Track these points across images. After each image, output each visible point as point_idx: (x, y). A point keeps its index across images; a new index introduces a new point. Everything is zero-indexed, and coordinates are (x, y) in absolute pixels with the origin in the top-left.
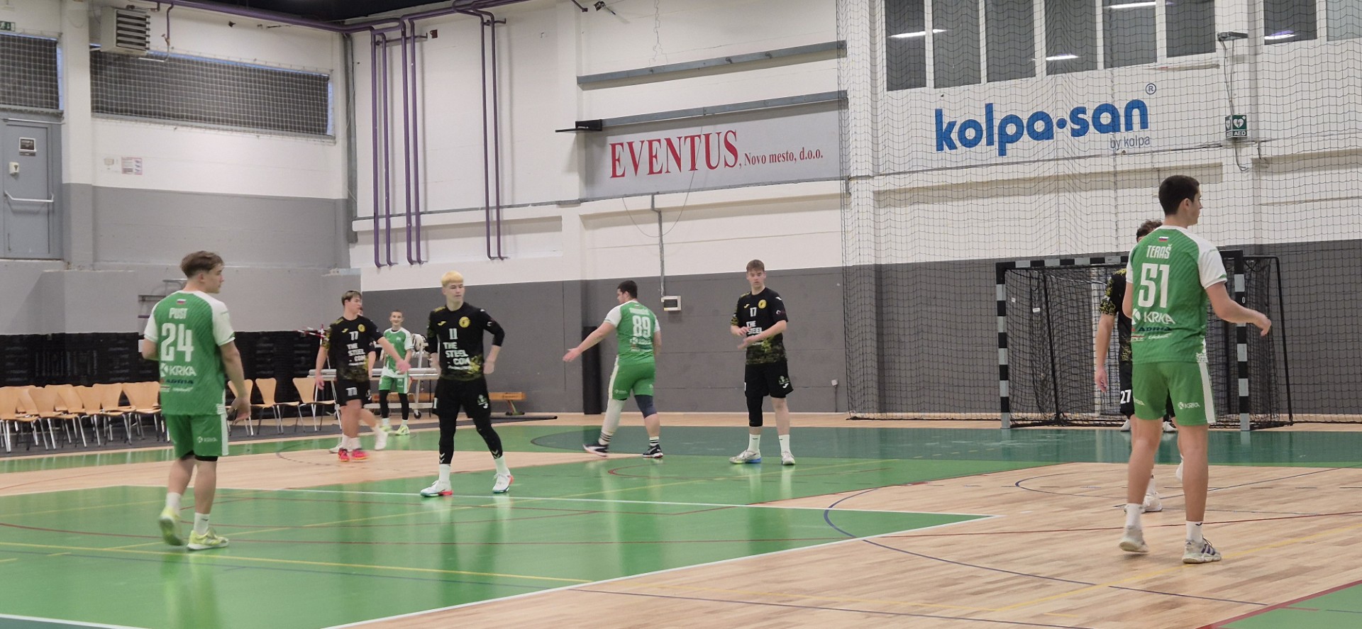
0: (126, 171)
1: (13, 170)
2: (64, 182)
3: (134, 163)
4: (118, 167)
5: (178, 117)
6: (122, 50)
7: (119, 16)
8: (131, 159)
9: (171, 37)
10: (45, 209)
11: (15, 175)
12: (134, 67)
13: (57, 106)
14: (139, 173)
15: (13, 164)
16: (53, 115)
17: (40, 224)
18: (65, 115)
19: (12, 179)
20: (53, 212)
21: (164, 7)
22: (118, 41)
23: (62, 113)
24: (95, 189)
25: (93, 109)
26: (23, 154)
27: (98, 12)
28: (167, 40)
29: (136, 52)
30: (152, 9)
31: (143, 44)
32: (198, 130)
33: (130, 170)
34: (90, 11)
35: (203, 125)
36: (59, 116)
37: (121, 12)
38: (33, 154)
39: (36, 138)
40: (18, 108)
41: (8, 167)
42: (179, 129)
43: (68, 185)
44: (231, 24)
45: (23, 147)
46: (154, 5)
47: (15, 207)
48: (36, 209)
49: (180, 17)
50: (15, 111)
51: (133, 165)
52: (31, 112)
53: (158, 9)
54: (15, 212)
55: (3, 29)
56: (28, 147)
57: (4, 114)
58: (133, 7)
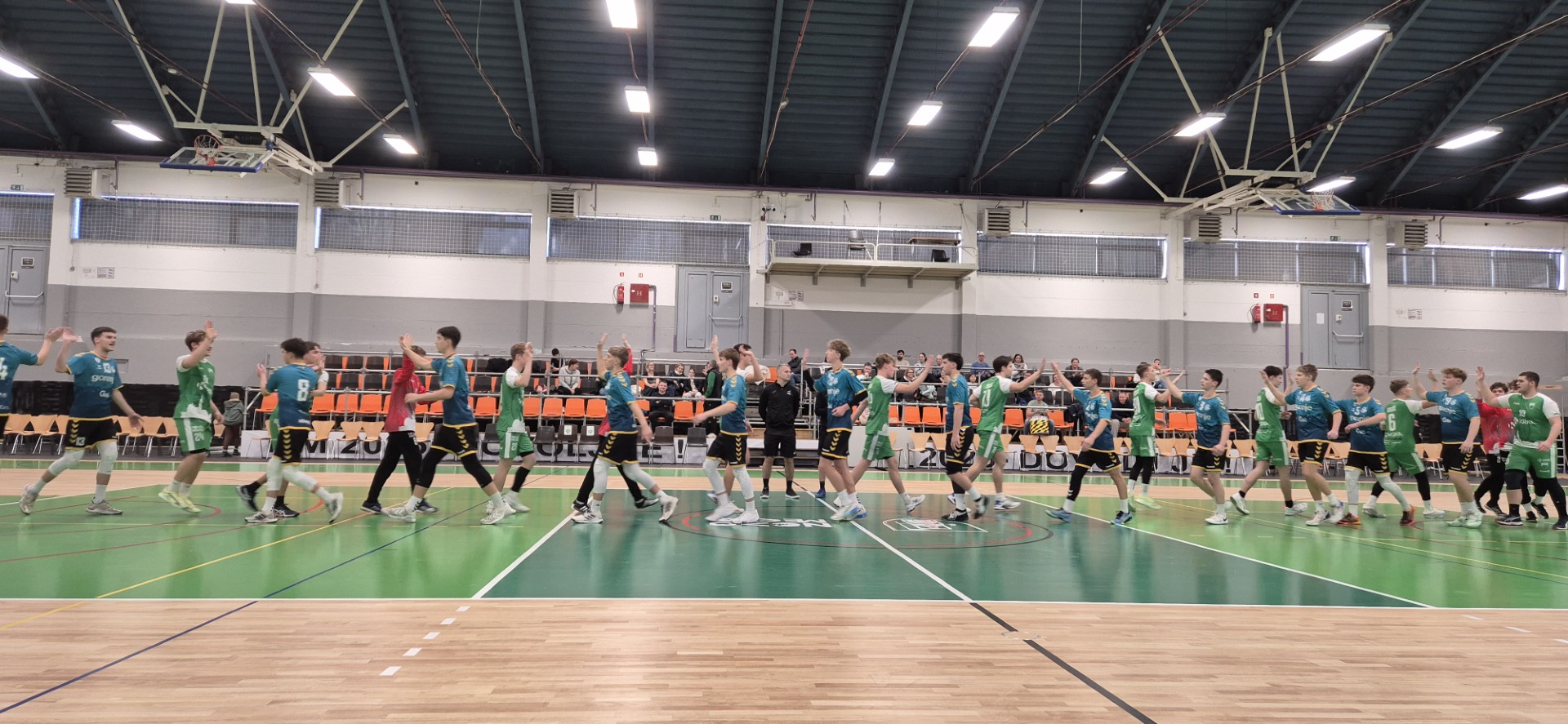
0: (1410, 317)
1: (1338, 319)
2: (1370, 324)
3: (1416, 312)
4: (1406, 315)
5: (1447, 283)
6: (1408, 246)
7: (1406, 226)
8: (1414, 310)
9: (1442, 236)
10: (1358, 341)
11: (1339, 322)
12: (1417, 255)
13: (1364, 282)
14: (1419, 318)
15: (1338, 316)
16: (1361, 286)
17: (1354, 348)
18: (1371, 286)
19: (1337, 324)
20: (1363, 342)
21: (1438, 218)
22: (1406, 241)
23: (1369, 286)
24: (1390, 329)
25: (1389, 282)
26: (1344, 310)
27: (1393, 225)
28: (1440, 238)
29: (1417, 246)
30: (1430, 221)
31: (1423, 241)
32: (1462, 291)
33: (1414, 317)
34: (1387, 225)
35: (1465, 288)
36: (1367, 287)
37: (1408, 224)
38: (1351, 310)
39: (1353, 301)
40: (1342, 284)
41: (1335, 318)
42: (1448, 290)
43: (1373, 327)
44: (1486, 224)
45: (1344, 306)
46: (1431, 218)
47: (1339, 340)
48: (1352, 340)
49: (1448, 223)
50: (1339, 286)
51: (1417, 314)
52: (1349, 286)
53: (1434, 219)
54: (1339, 343)
55: (1332, 240)
56: (1347, 305)
57: (1333, 288)
58: (1416, 220)
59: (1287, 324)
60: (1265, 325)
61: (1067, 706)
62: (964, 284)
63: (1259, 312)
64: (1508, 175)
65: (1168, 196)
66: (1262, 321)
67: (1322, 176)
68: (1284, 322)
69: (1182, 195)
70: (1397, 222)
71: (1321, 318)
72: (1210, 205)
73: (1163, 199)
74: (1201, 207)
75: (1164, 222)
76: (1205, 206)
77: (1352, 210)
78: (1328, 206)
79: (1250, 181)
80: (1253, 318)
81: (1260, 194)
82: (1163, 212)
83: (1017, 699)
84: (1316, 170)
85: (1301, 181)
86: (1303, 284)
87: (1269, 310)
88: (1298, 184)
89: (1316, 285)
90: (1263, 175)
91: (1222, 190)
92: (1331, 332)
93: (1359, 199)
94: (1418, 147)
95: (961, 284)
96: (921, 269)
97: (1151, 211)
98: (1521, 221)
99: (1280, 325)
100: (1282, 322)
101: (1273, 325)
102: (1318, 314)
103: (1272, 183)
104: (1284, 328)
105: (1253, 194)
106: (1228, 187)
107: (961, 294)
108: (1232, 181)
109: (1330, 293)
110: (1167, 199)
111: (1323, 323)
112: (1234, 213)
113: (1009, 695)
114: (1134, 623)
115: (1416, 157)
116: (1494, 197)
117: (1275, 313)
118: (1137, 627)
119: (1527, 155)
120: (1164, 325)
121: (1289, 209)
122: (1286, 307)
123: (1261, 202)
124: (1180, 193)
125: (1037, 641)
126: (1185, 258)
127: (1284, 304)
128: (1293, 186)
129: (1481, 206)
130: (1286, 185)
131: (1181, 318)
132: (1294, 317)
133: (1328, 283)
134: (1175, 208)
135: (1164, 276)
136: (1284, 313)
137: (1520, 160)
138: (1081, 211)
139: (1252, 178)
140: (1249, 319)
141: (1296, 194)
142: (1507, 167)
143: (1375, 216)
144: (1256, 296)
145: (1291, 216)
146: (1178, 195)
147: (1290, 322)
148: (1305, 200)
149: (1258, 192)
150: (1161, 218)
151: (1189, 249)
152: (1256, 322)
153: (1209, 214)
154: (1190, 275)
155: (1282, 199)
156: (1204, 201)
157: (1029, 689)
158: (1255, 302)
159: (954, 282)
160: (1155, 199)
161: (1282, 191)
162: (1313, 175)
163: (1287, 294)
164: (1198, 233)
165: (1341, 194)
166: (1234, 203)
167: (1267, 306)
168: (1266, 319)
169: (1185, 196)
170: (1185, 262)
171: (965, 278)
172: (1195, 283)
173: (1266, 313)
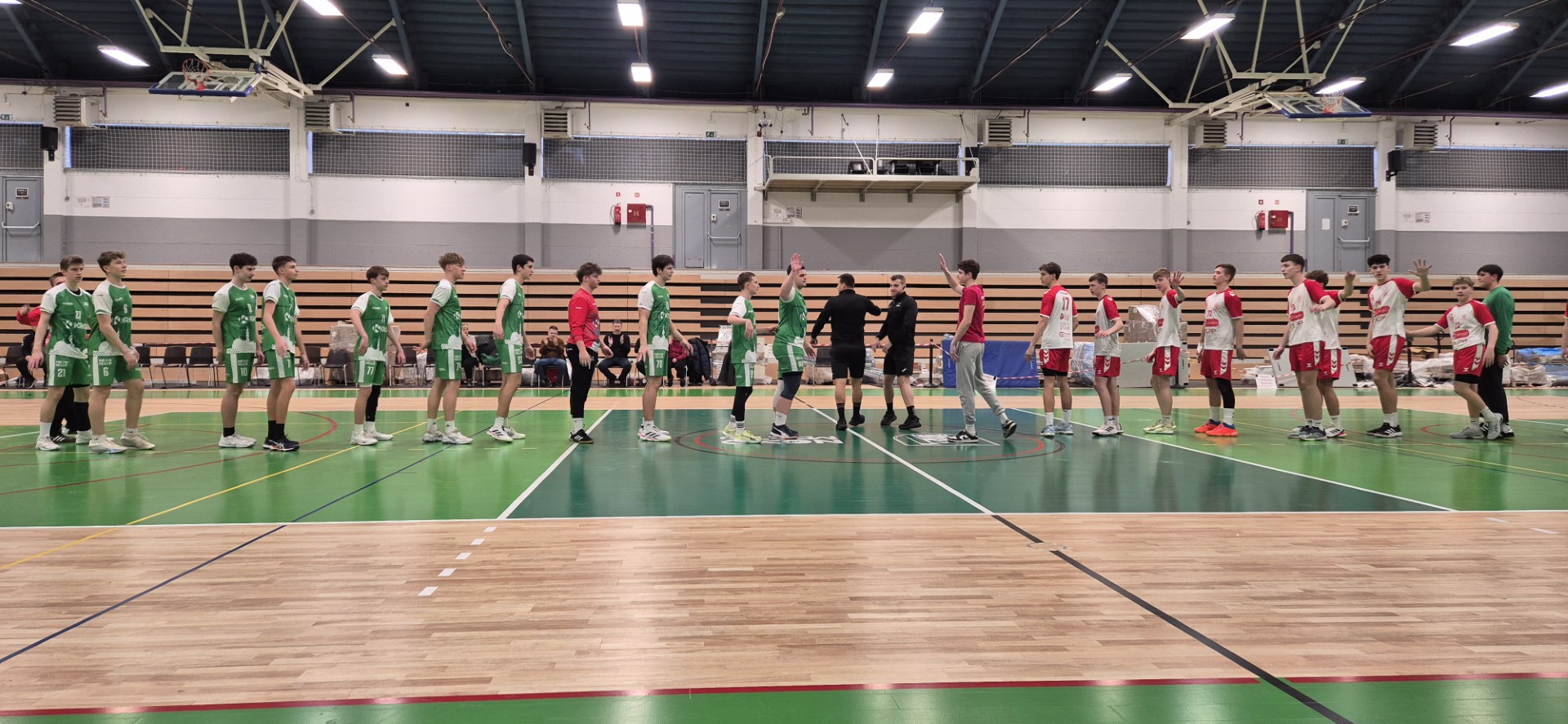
0: (1418, 221)
1: (1344, 224)
2: (1376, 229)
3: (1423, 215)
4: (1412, 218)
5: (1456, 185)
6: (1418, 147)
7: (1416, 127)
8: (1422, 213)
9: (1452, 136)
10: (1364, 246)
11: (1345, 227)
12: (1426, 157)
13: (1373, 185)
14: (1427, 221)
15: (1344, 221)
16: (1370, 190)
18: (1378, 190)
19: (1343, 229)
20: (1369, 247)
21: (1448, 118)
22: (1415, 143)
23: (1376, 189)
24: (1397, 233)
25: (1396, 185)
26: (1351, 214)
27: (1402, 126)
28: (1450, 139)
29: (1427, 148)
30: (1440, 121)
31: (1433, 142)
32: (1471, 192)
33: (1421, 220)
34: (1396, 127)
35: (1474, 189)
36: (1375, 191)
37: (1418, 125)
38: (1356, 215)
39: (1359, 205)
40: (1348, 188)
41: (1341, 223)
43: (1378, 231)
44: (1497, 124)
45: (1351, 210)
46: (1441, 118)
47: (1345, 245)
48: (1357, 246)
49: (1459, 124)
50: (1345, 190)
51: (1423, 217)
52: (1356, 190)
53: (1444, 120)
54: (1344, 248)
55: (1339, 144)
56: (1353, 210)
57: (1339, 193)
58: (1426, 121)
59: (1292, 231)
60: (1270, 232)
61: (1102, 614)
62: (964, 197)
63: (1264, 219)
64: (1519, 73)
65: (1174, 101)
66: (1267, 228)
67: (1332, 78)
68: (1288, 229)
69: (1187, 101)
70: (1406, 123)
71: (1326, 224)
72: (1215, 110)
73: (1168, 105)
74: (1207, 112)
75: (1168, 128)
76: (1210, 112)
77: (1362, 111)
78: (1338, 108)
79: (1258, 84)
80: (1258, 226)
81: (1268, 98)
82: (1167, 118)
83: (1051, 609)
84: (1325, 71)
85: (1310, 83)
86: (1310, 190)
87: (1274, 217)
88: (1307, 86)
89: (1322, 190)
90: (1270, 78)
91: (1228, 94)
92: (1336, 239)
93: (1369, 100)
94: (1431, 45)
95: (962, 198)
96: (921, 182)
97: (1155, 118)
98: (1533, 119)
99: (1284, 232)
100: (1287, 229)
101: (1277, 232)
102: (1323, 220)
103: (1279, 86)
104: (1288, 235)
105: (1260, 98)
106: (1234, 91)
107: (961, 207)
108: (1239, 85)
109: (1336, 197)
110: (1171, 105)
111: (1328, 228)
112: (1240, 117)
113: (1043, 606)
114: (1158, 532)
115: (1426, 57)
116: (1505, 95)
117: (1280, 220)
118: (1159, 535)
119: (1540, 51)
120: (1168, 234)
121: (1298, 112)
122: (1291, 214)
123: (1269, 106)
124: (1185, 98)
125: (1062, 551)
126: (1190, 165)
127: (1290, 210)
128: (1301, 89)
129: (1493, 104)
130: (1295, 88)
131: (1185, 226)
132: (1299, 223)
133: (1335, 188)
134: (1179, 114)
135: (1168, 184)
136: (1289, 219)
137: (1534, 56)
138: (1084, 119)
139: (1259, 81)
140: (1253, 227)
141: (1305, 97)
142: (1520, 64)
143: (1384, 117)
144: (1261, 202)
145: (1299, 119)
146: (1183, 101)
147: (1294, 229)
148: (1314, 103)
149: (1266, 95)
150: (1166, 124)
151: (1194, 156)
152: (1261, 229)
153: (1215, 119)
154: (1194, 181)
155: (1290, 102)
156: (1210, 106)
157: (1062, 599)
158: (1260, 208)
159: (954, 195)
160: (1160, 106)
161: (1291, 94)
162: (1322, 77)
163: (1293, 200)
164: (1202, 140)
165: (1351, 95)
166: (1241, 107)
167: (1272, 213)
168: (1271, 226)
169: (1190, 102)
170: (1190, 169)
171: (965, 191)
172: (1200, 190)
173: (1271, 220)
